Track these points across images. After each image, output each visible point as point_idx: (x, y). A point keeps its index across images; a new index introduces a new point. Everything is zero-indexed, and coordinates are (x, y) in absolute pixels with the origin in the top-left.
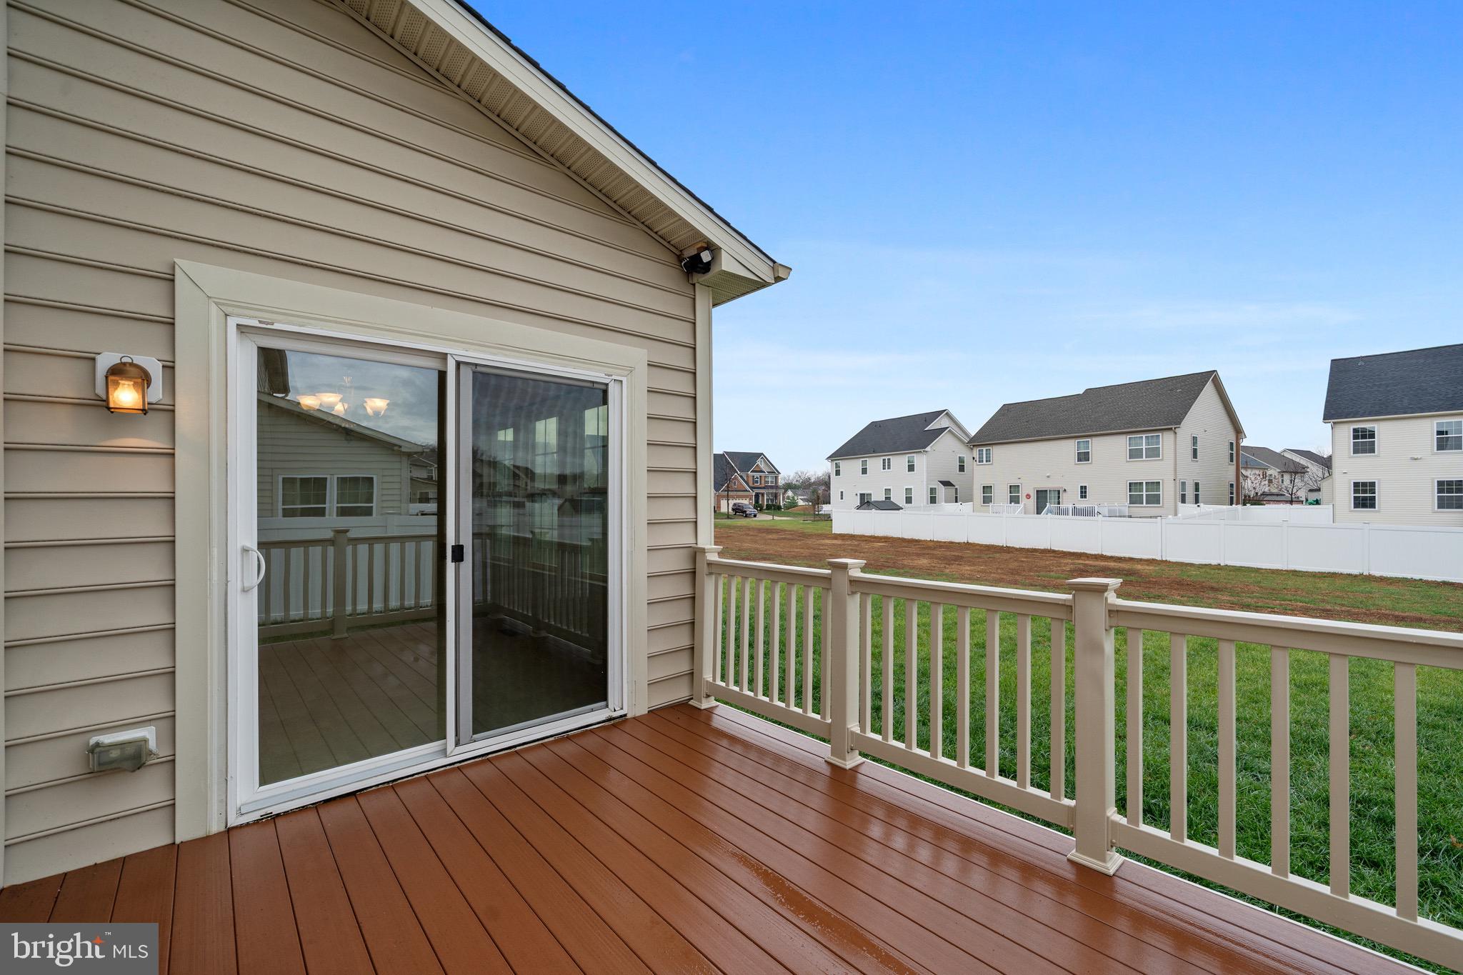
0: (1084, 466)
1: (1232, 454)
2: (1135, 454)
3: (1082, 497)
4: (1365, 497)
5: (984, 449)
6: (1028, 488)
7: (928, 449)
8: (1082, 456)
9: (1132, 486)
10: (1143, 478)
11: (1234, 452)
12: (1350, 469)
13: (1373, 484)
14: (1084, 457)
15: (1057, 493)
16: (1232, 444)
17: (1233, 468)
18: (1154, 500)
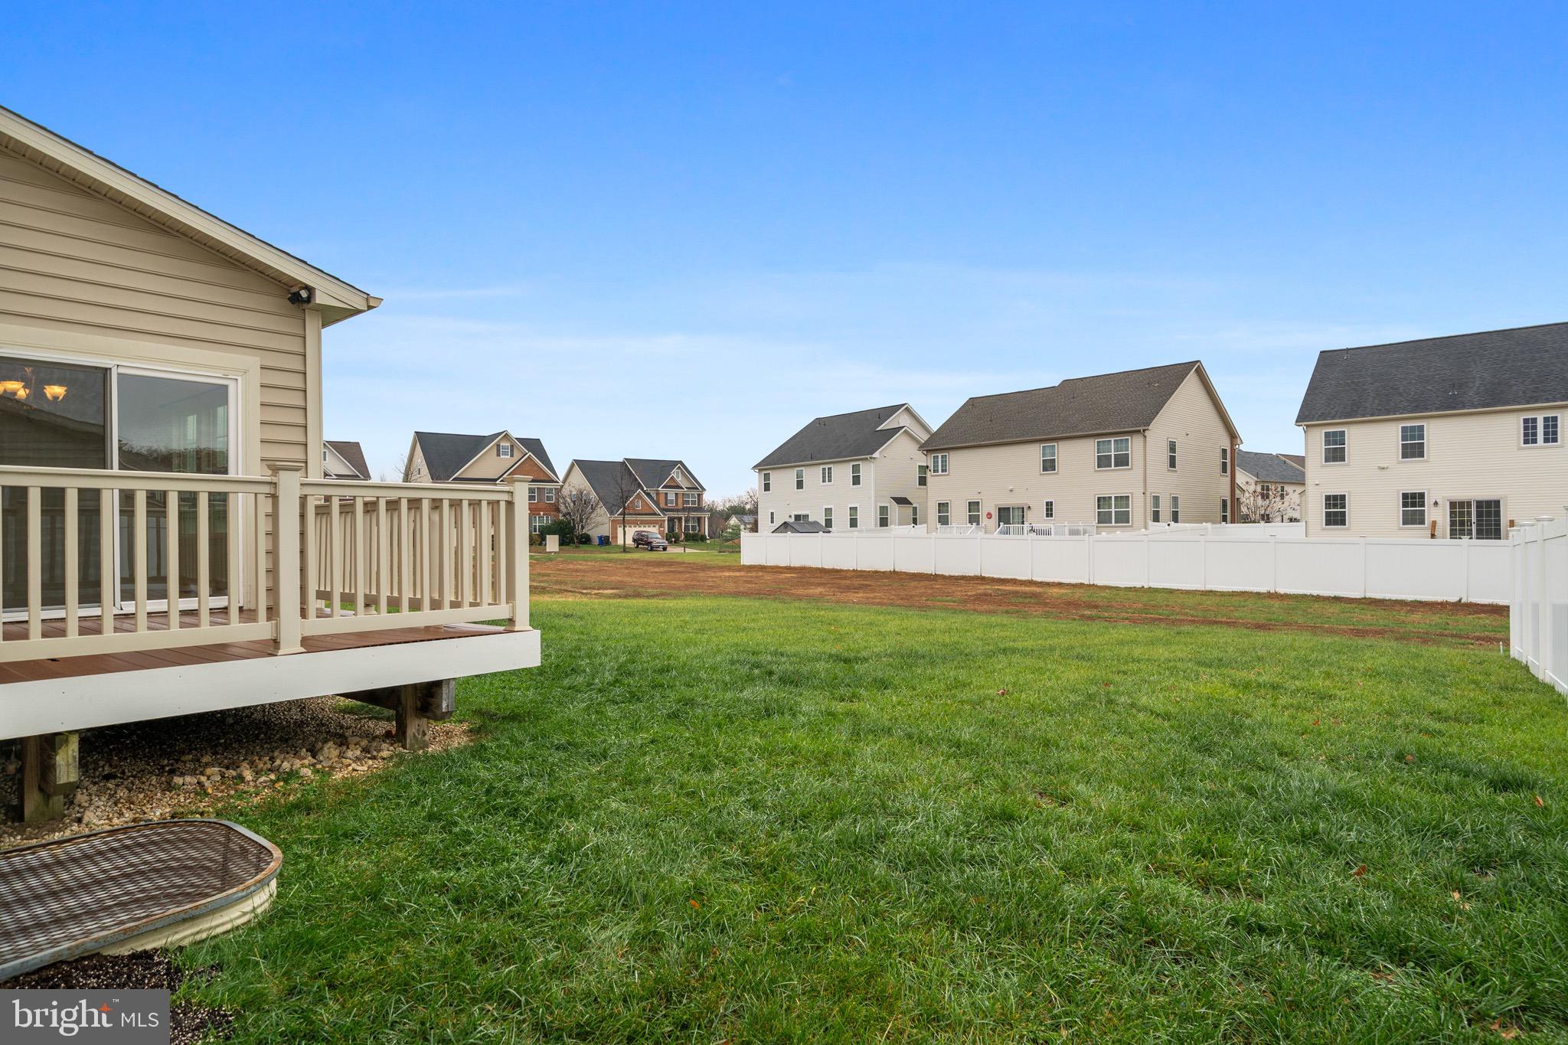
0: (1050, 478)
1: (1224, 465)
2: (1103, 462)
3: (1047, 515)
4: (1336, 512)
5: (940, 456)
6: (989, 506)
7: (876, 455)
8: (1048, 465)
9: (1102, 501)
10: (1112, 492)
11: (1228, 461)
12: (1322, 479)
13: (1343, 497)
14: (1049, 466)
15: (1021, 510)
16: (1224, 451)
17: (1227, 480)
18: (1123, 518)
